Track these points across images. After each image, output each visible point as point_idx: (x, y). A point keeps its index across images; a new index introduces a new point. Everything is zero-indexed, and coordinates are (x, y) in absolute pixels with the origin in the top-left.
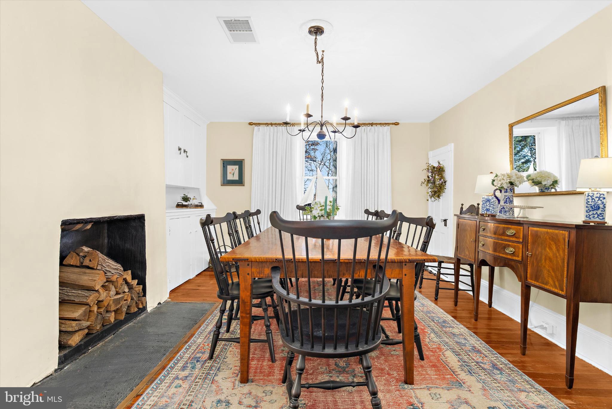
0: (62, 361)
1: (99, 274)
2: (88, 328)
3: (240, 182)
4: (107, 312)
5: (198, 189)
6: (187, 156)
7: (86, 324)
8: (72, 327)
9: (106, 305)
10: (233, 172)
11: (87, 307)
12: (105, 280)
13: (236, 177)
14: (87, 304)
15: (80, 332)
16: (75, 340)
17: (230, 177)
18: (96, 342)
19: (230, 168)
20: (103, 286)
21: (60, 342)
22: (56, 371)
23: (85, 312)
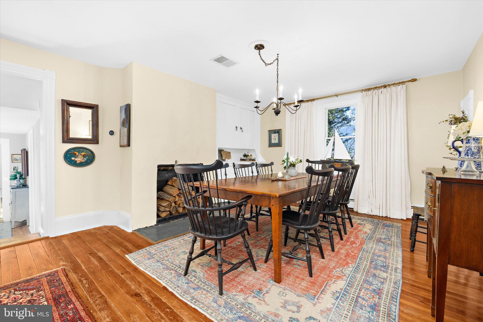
0: (159, 222)
1: (175, 189)
2: (169, 211)
3: (279, 144)
4: (179, 207)
5: (254, 150)
6: (242, 131)
7: (168, 209)
8: (162, 209)
9: (179, 203)
10: (275, 138)
11: (169, 202)
12: (179, 193)
13: (277, 141)
14: (169, 201)
15: (166, 213)
16: (163, 215)
17: (273, 141)
18: (174, 219)
19: (273, 135)
20: (177, 195)
21: (157, 214)
22: (155, 225)
23: (168, 204)
